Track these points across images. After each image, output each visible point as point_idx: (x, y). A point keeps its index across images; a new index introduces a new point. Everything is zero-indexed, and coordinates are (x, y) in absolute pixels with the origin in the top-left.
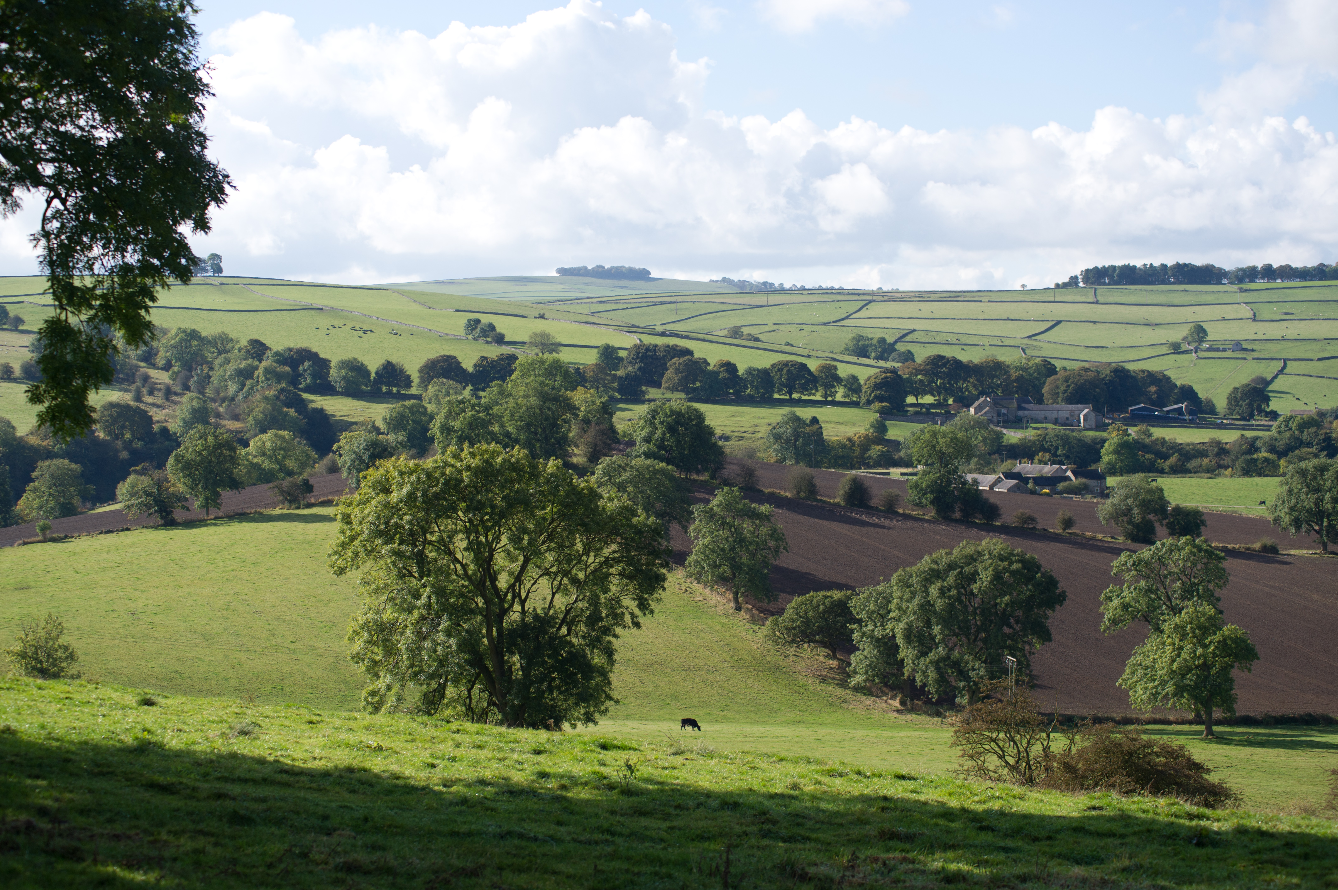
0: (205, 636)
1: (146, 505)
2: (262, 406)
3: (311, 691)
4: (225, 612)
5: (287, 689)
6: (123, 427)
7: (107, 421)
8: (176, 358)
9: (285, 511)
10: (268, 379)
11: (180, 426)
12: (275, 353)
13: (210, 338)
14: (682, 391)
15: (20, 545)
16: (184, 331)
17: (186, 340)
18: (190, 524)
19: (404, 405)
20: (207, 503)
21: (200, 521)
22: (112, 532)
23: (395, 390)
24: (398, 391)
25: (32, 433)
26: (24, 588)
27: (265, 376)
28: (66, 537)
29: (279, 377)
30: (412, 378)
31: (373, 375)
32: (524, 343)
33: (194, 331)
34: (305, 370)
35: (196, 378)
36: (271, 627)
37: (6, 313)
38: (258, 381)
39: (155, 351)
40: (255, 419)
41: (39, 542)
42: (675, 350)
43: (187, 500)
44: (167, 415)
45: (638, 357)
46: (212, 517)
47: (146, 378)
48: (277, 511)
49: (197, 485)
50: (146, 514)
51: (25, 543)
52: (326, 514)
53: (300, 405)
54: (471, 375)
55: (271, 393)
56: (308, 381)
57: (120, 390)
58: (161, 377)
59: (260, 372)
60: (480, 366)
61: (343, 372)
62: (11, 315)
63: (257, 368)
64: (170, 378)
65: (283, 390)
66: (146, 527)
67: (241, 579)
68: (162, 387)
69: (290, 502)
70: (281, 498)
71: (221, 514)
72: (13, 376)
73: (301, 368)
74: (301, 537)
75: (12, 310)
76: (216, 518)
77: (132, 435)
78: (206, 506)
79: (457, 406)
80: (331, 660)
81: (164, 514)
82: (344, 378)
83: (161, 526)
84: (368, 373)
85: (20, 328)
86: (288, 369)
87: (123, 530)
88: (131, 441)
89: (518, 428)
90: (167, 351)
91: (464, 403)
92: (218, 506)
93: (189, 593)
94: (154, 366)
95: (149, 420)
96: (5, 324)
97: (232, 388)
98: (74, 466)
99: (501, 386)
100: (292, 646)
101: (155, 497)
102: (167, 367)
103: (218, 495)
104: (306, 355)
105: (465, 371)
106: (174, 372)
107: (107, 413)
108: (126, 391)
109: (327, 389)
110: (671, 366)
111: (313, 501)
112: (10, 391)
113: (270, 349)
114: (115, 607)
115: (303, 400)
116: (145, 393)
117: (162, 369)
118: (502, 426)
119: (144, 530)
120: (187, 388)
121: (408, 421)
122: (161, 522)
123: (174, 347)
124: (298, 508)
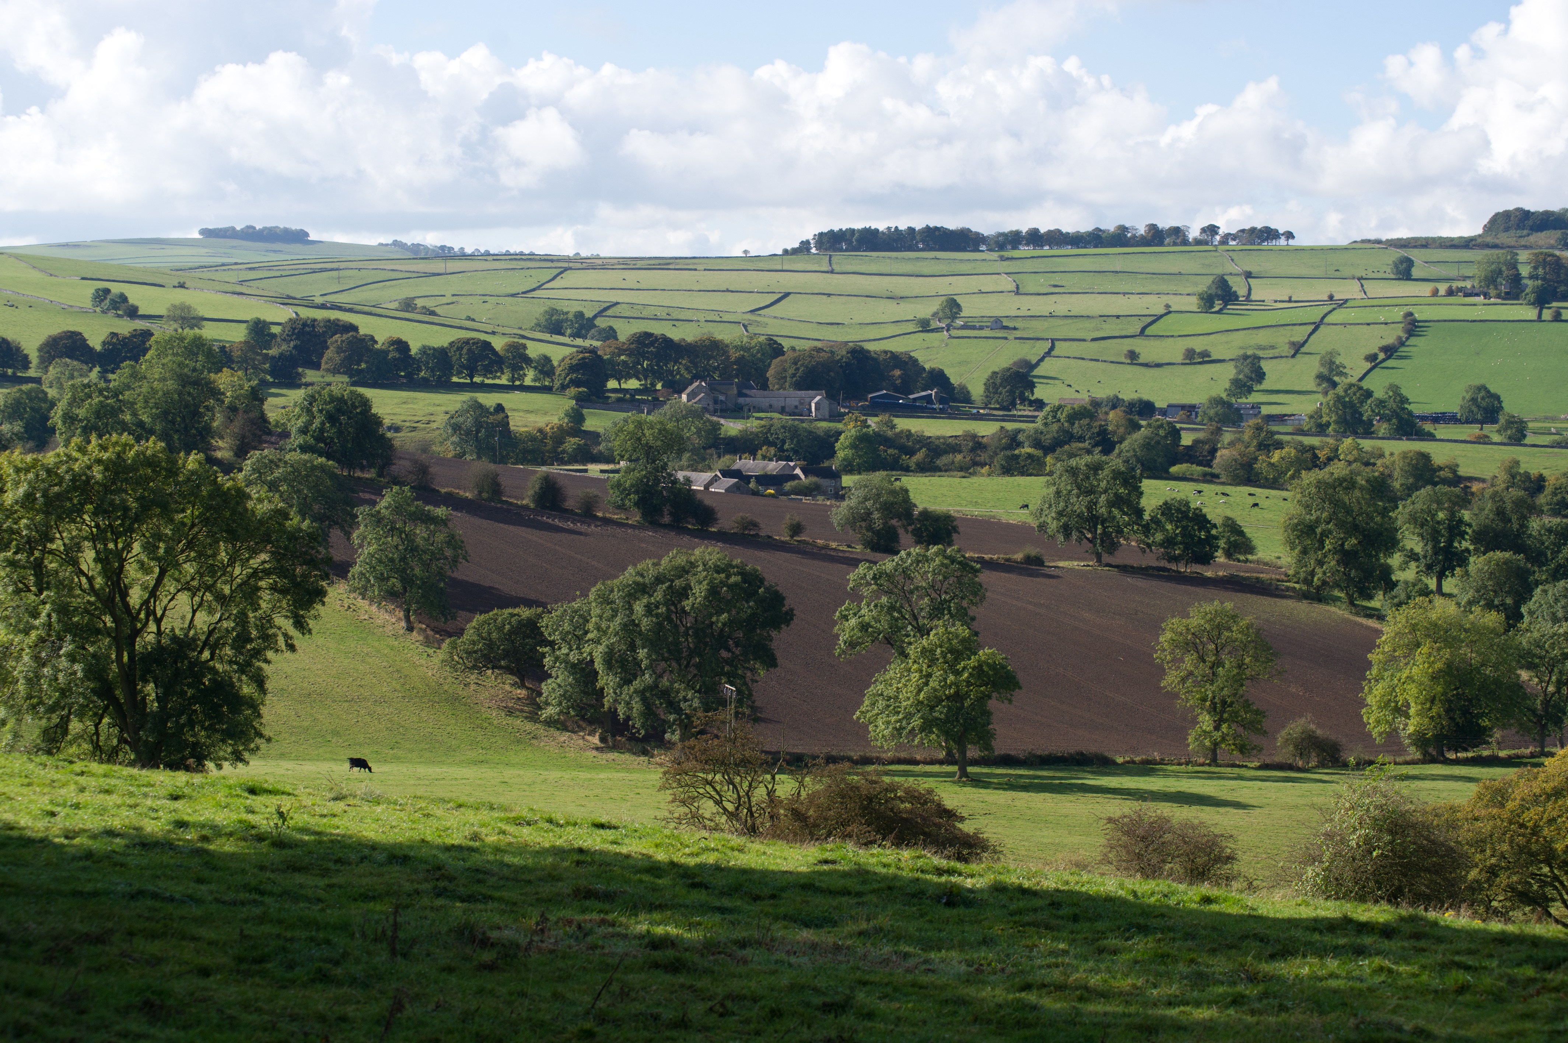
14: (344, 373)
19: (21, 390)
23: (10, 372)
24: (14, 373)
30: (30, 358)
32: (161, 317)
42: (337, 325)
45: (293, 334)
54: (99, 354)
60: (109, 343)
79: (82, 391)
89: (154, 418)
91: (90, 387)
99: (133, 367)
105: (91, 350)
110: (332, 343)
118: (135, 414)
121: (25, 409)
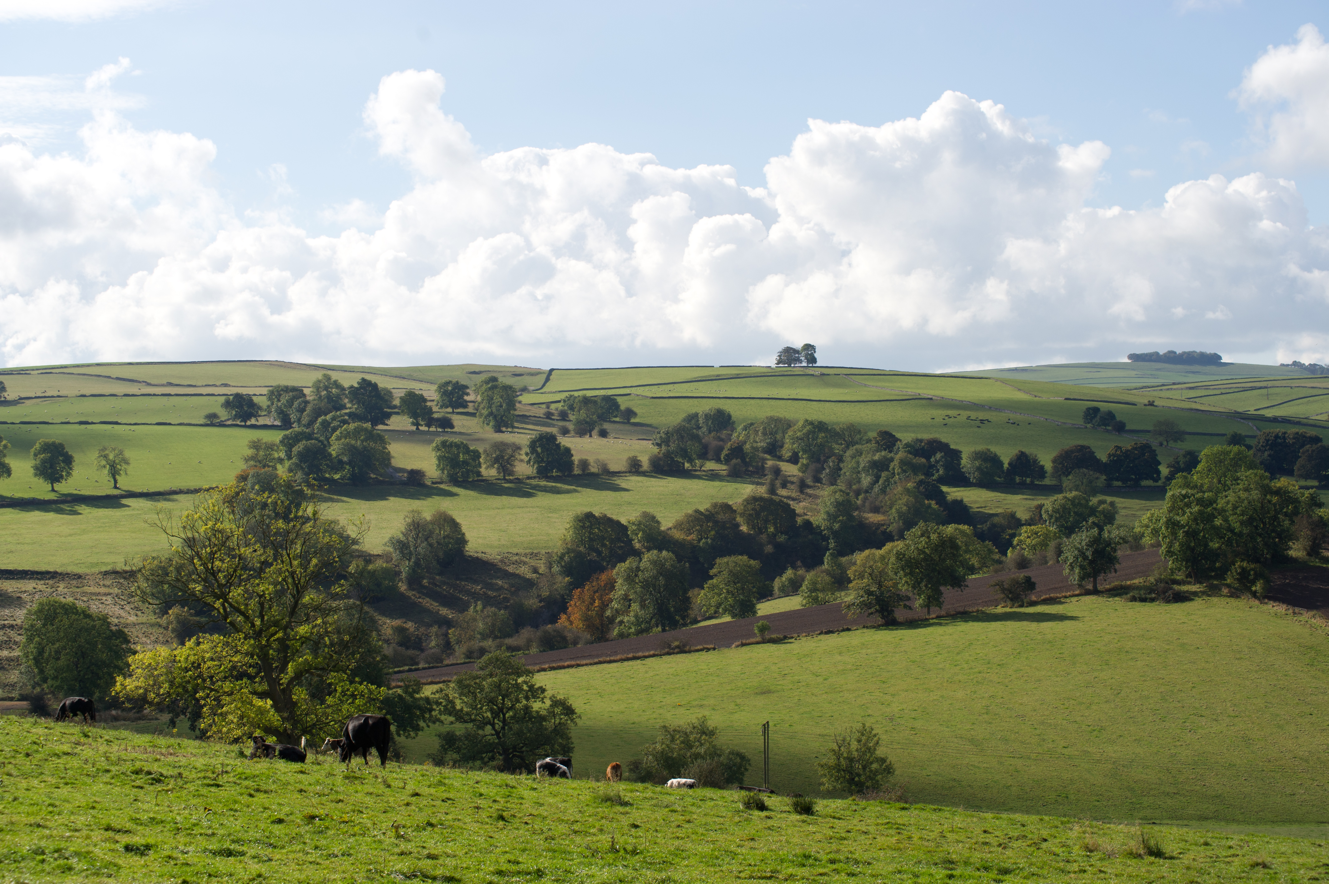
0: (972, 741)
1: (866, 605)
2: (905, 499)
3: (1097, 798)
4: (985, 716)
5: (1072, 797)
6: (766, 521)
7: (750, 515)
8: (803, 450)
9: (1008, 610)
10: (904, 471)
11: (824, 520)
12: (906, 444)
13: (838, 429)
14: (1314, 478)
15: (738, 646)
16: (811, 423)
17: (814, 432)
18: (912, 624)
20: (929, 602)
21: (922, 620)
22: (832, 632)
23: (1028, 480)
24: (1032, 482)
25: (675, 528)
26: (766, 692)
27: (901, 468)
28: (785, 638)
29: (915, 469)
30: (1046, 468)
31: (1006, 465)
33: (820, 423)
34: (937, 462)
35: (828, 471)
36: (1038, 732)
37: (617, 406)
38: (894, 473)
39: (779, 443)
40: (898, 512)
41: (758, 643)
42: (1304, 437)
43: (908, 599)
44: (804, 508)
45: (1267, 445)
46: (934, 616)
47: (777, 471)
48: (1000, 610)
49: (919, 583)
50: (866, 614)
51: (743, 645)
52: (1053, 612)
53: (940, 497)
54: (1105, 464)
55: (910, 485)
56: (941, 472)
57: (753, 483)
58: (791, 470)
59: (895, 465)
60: (1114, 455)
61: (977, 463)
62: (623, 407)
63: (892, 460)
64: (799, 470)
65: (921, 482)
66: (867, 627)
67: (991, 681)
68: (794, 479)
69: (1011, 600)
70: (1002, 596)
71: (943, 613)
72: (641, 470)
73: (932, 460)
74: (1039, 637)
75: (623, 403)
76: (938, 617)
77: (776, 528)
78: (927, 606)
80: (1110, 766)
81: (885, 614)
82: (978, 469)
83: (883, 626)
84: (1002, 464)
85: (632, 420)
86: (923, 460)
87: (843, 630)
88: (774, 535)
90: (793, 443)
92: (940, 605)
93: (942, 697)
94: (780, 458)
95: (792, 514)
96: (616, 417)
97: (866, 480)
98: (752, 562)
100: (1065, 751)
101: (877, 597)
102: (794, 460)
103: (941, 593)
104: (935, 446)
105: (1098, 461)
106: (803, 464)
107: (750, 507)
108: (758, 484)
109: (961, 480)
110: (1303, 453)
111: (1034, 598)
112: (641, 484)
113: (901, 441)
114: (870, 712)
115: (942, 492)
116: (778, 485)
117: (787, 461)
119: (865, 630)
120: (817, 480)
122: (880, 621)
123: (801, 439)
124: (1022, 606)
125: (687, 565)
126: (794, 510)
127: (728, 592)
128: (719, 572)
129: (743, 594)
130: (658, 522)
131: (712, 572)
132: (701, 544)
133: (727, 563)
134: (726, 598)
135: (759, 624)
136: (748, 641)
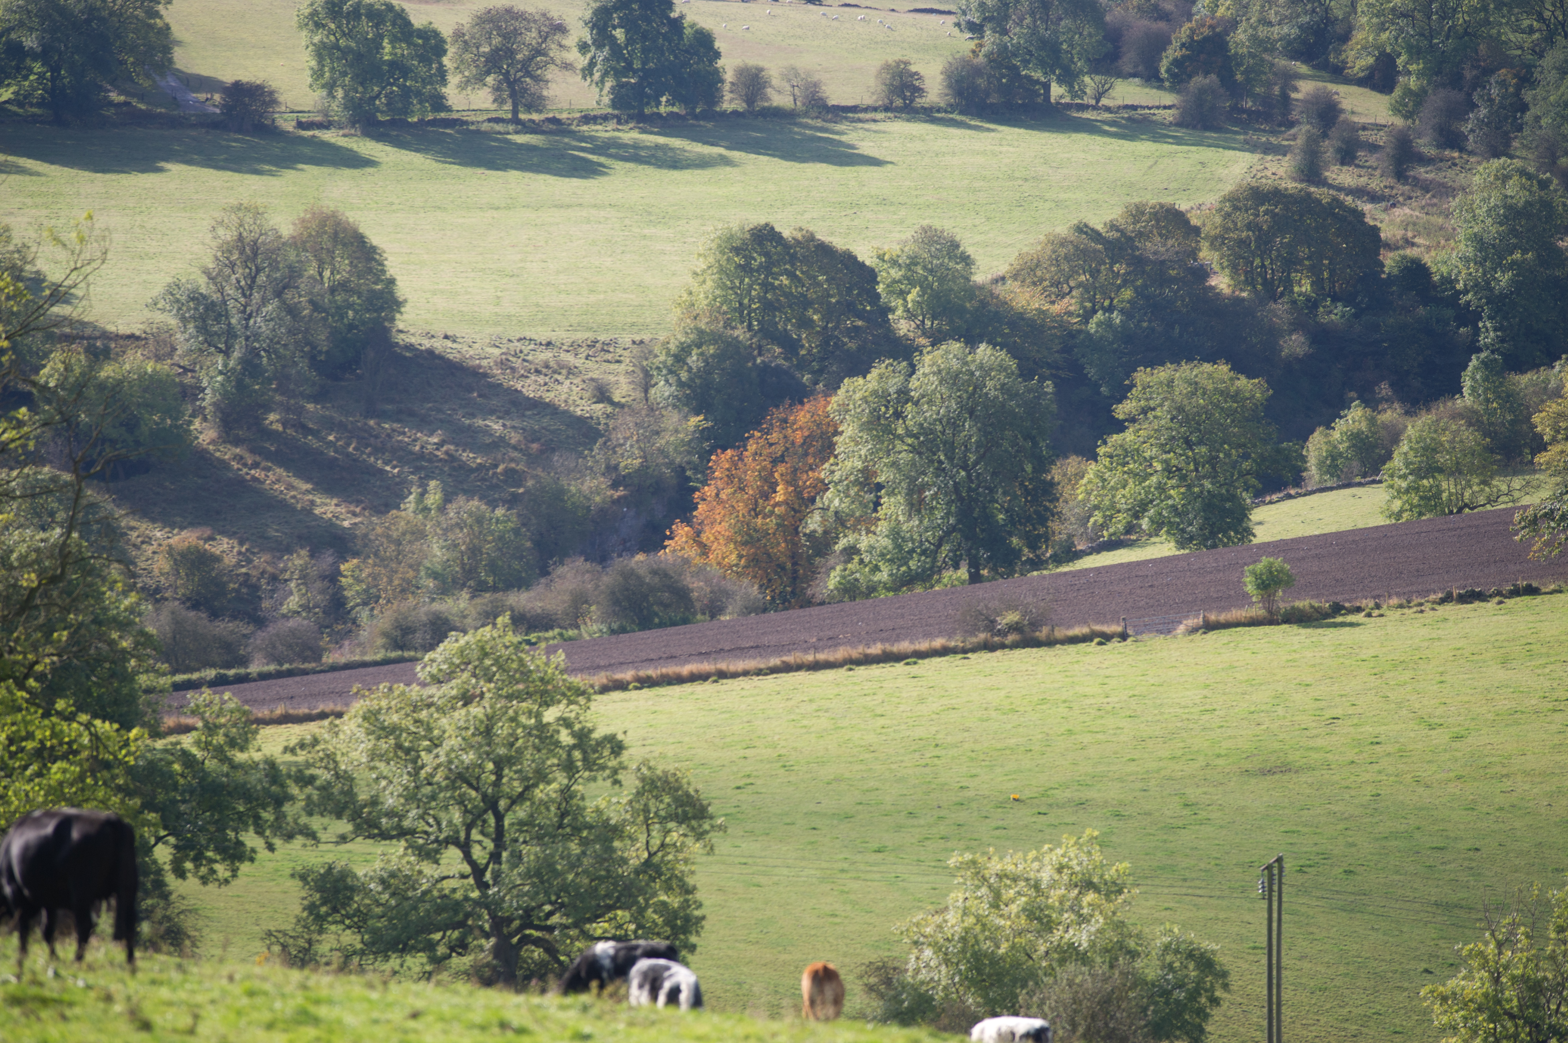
6: (1290, 263)
7: (1241, 242)
8: (1410, 49)
11: (1466, 260)
15: (1194, 630)
22: (1481, 597)
25: (1015, 277)
26: (1274, 769)
28: (1337, 609)
35: (1483, 112)
39: (1339, 29)
41: (1254, 622)
44: (1407, 224)
47: (1327, 114)
51: (1209, 627)
57: (1252, 147)
58: (1369, 110)
64: (1396, 110)
68: (1380, 139)
77: (1317, 283)
88: (1312, 304)
90: (1382, 28)
94: (1338, 74)
98: (1243, 383)
106: (1408, 93)
107: (1242, 218)
108: (1268, 149)
116: (1330, 155)
117: (1361, 82)
120: (1451, 140)
125: (1049, 387)
126: (1375, 230)
127: (1169, 470)
128: (1144, 411)
129: (1214, 475)
130: (966, 260)
131: (1122, 410)
132: (1092, 327)
133: (1170, 383)
134: (1161, 488)
135: (1260, 567)
136: (1223, 617)
